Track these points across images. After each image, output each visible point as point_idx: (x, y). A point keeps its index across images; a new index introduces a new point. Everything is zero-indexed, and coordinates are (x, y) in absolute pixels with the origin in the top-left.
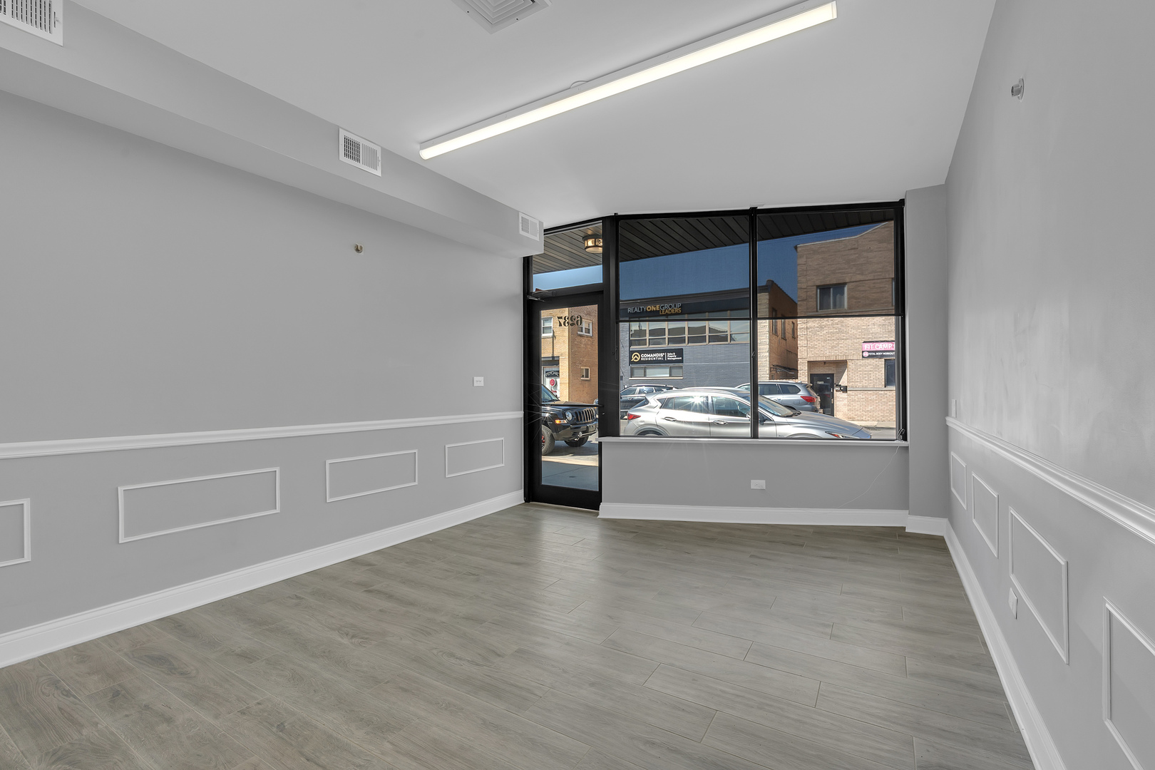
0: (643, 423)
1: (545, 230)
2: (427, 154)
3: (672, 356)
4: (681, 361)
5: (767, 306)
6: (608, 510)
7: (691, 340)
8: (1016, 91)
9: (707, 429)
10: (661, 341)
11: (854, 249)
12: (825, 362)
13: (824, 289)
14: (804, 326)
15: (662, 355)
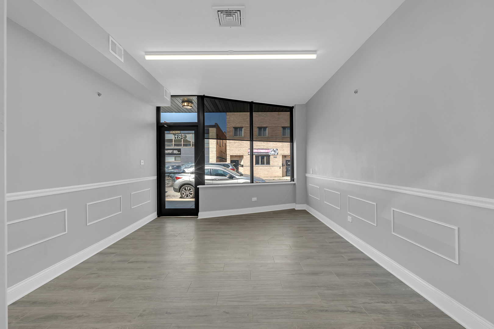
0: (184, 181)
1: (171, 96)
2: (148, 58)
3: (176, 152)
4: (180, 154)
5: (215, 133)
6: (202, 215)
7: (185, 145)
8: (356, 92)
9: (211, 182)
10: (171, 145)
11: (246, 115)
12: (236, 156)
13: (236, 129)
14: (229, 142)
15: (171, 151)
